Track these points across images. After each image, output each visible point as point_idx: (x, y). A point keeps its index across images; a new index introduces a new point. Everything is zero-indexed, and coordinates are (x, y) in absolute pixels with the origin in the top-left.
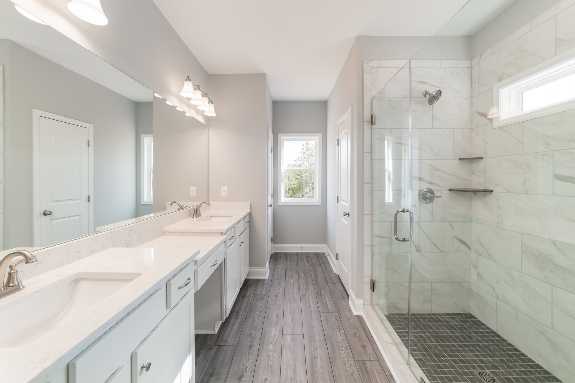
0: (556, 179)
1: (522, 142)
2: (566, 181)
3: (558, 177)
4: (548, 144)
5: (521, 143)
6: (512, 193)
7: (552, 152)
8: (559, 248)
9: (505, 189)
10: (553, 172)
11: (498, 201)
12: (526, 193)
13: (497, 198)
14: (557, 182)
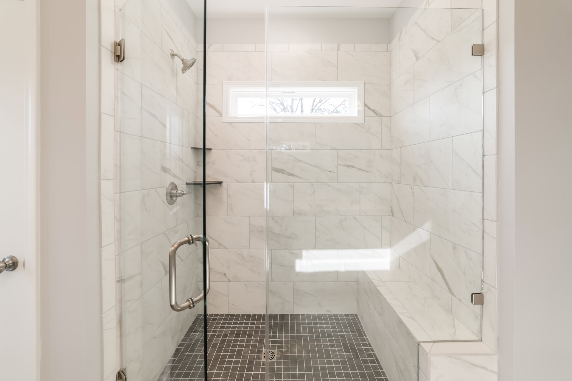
0: (274, 171)
2: (279, 172)
3: (274, 169)
5: (249, 140)
6: (240, 183)
7: (271, 150)
8: (276, 221)
9: (235, 179)
10: (271, 165)
11: (228, 191)
12: (253, 182)
13: (227, 189)
14: (275, 173)
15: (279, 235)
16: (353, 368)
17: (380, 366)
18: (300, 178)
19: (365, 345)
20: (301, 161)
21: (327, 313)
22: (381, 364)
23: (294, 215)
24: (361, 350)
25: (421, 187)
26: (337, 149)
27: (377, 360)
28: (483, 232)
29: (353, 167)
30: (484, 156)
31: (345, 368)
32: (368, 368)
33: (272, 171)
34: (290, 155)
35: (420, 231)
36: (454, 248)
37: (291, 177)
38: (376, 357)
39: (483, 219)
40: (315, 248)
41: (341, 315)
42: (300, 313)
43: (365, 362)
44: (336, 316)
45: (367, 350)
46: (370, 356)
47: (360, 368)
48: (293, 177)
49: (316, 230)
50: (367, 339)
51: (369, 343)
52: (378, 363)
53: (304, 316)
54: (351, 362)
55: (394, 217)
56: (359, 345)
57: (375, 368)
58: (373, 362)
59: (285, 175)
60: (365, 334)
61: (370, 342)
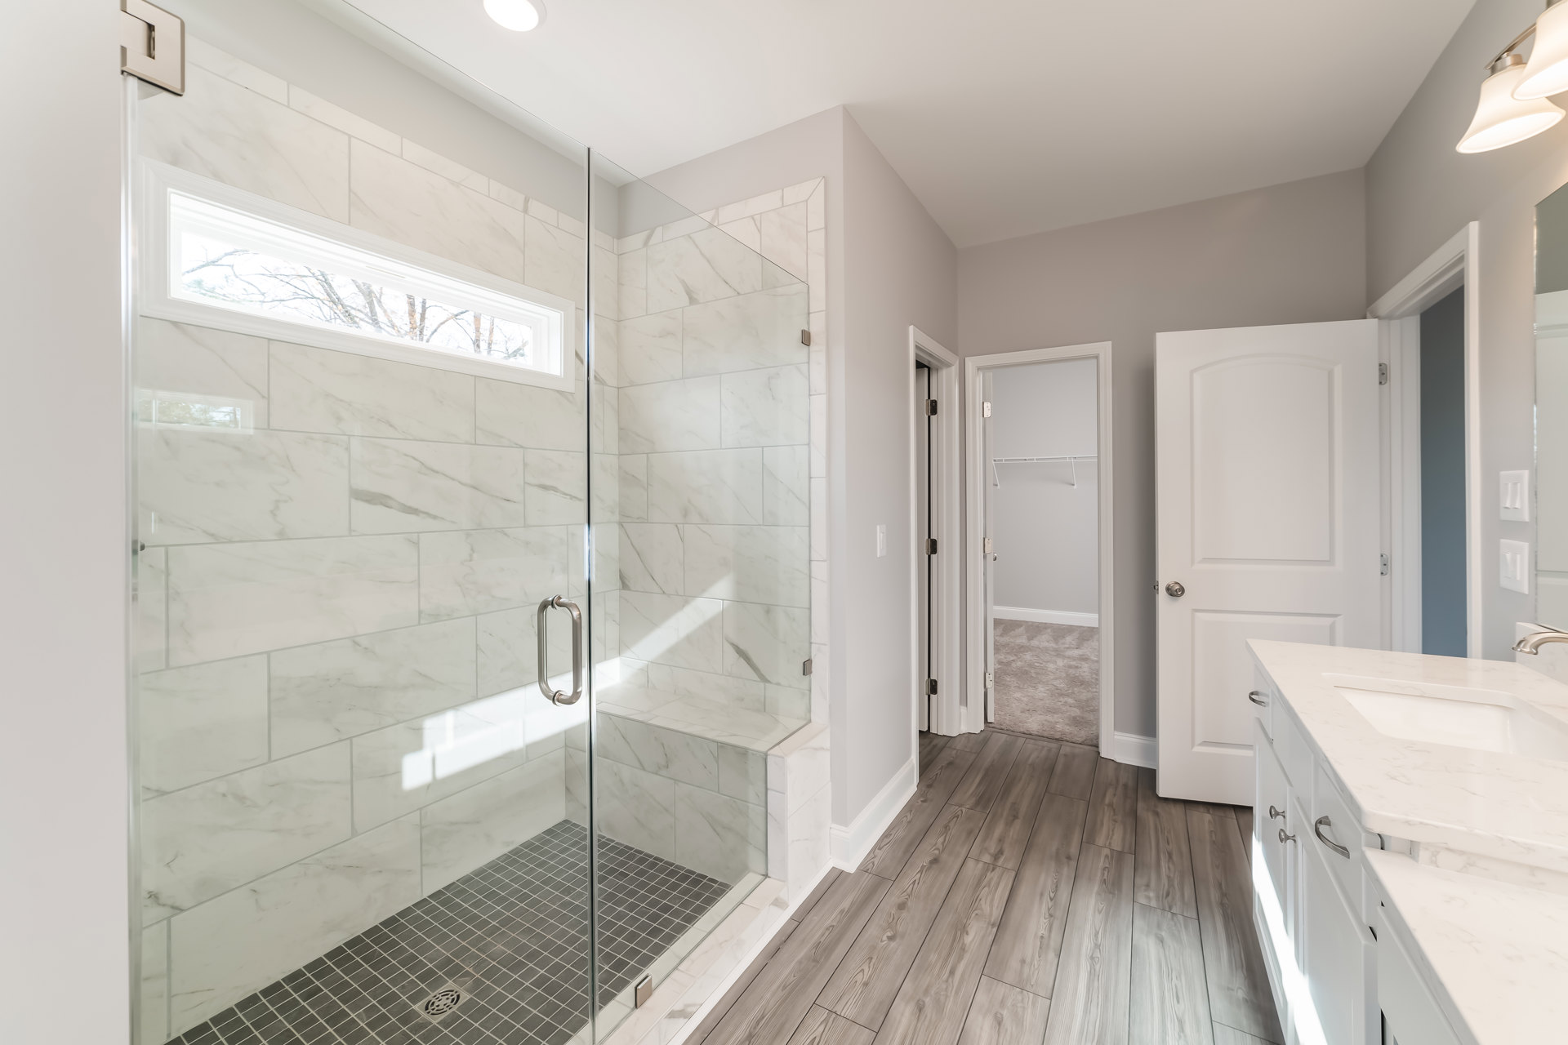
0: (356, 499)
1: (266, 396)
2: (375, 504)
3: (359, 495)
4: (339, 419)
5: (264, 397)
6: (231, 542)
7: (346, 437)
8: (366, 648)
9: (204, 532)
10: (350, 482)
11: (168, 574)
12: (282, 536)
13: (163, 566)
14: (360, 507)
15: (376, 687)
16: (632, 893)
17: (667, 863)
18: (435, 517)
19: (621, 853)
20: (437, 472)
21: (506, 850)
22: (666, 860)
23: (419, 621)
24: (622, 864)
25: (701, 526)
26: (522, 447)
27: (656, 859)
28: (810, 577)
29: (555, 489)
30: (810, 478)
31: (620, 903)
32: (652, 877)
33: (353, 501)
34: (406, 455)
35: (700, 602)
36: (768, 612)
37: (413, 517)
38: (651, 856)
39: (810, 561)
40: (476, 698)
41: (538, 838)
42: (439, 886)
43: (641, 873)
44: (527, 845)
45: (631, 857)
46: (641, 861)
47: (642, 885)
48: (418, 515)
49: (477, 649)
50: (617, 843)
51: (626, 847)
52: (661, 860)
53: (454, 886)
54: (621, 889)
55: (629, 590)
56: (612, 860)
57: (662, 870)
58: (652, 866)
59: (392, 510)
60: (608, 839)
61: (626, 844)
